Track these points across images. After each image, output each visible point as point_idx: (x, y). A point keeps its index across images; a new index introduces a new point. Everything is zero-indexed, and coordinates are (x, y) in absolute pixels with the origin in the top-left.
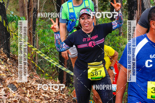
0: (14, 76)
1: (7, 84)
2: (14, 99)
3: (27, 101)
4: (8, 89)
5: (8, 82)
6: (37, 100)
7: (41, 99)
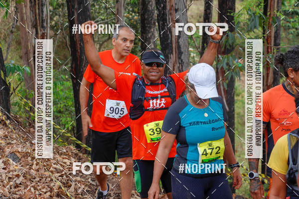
0: (16, 143)
1: (7, 153)
2: (15, 173)
3: (34, 175)
4: (8, 160)
5: (8, 150)
6: (46, 173)
7: (52, 172)
